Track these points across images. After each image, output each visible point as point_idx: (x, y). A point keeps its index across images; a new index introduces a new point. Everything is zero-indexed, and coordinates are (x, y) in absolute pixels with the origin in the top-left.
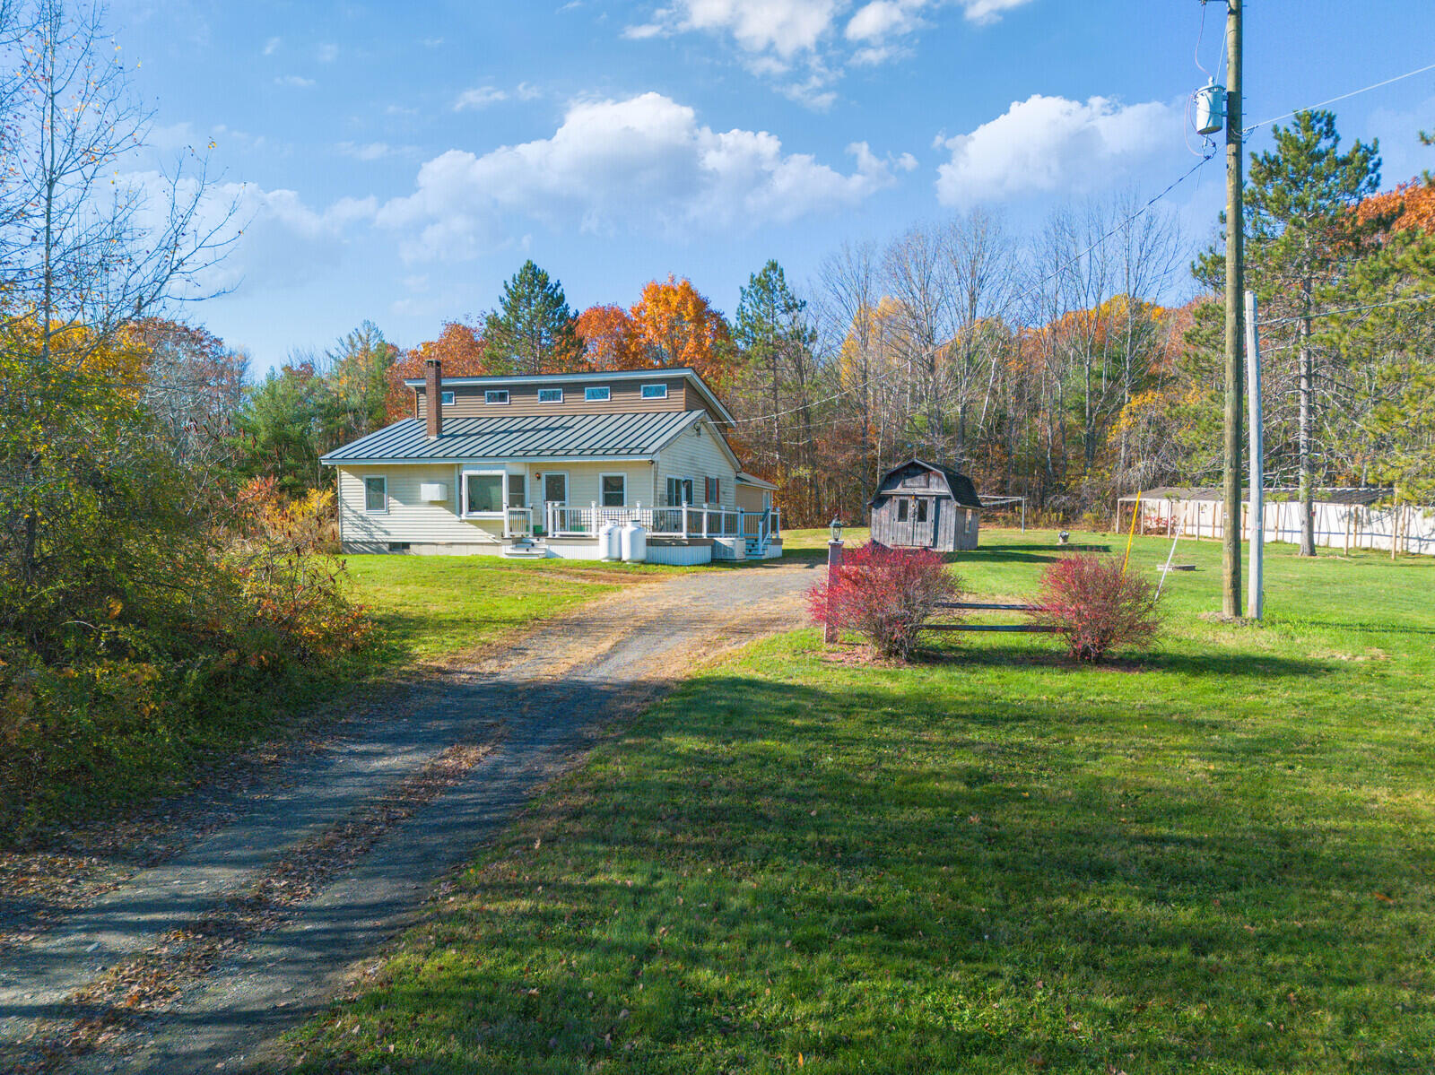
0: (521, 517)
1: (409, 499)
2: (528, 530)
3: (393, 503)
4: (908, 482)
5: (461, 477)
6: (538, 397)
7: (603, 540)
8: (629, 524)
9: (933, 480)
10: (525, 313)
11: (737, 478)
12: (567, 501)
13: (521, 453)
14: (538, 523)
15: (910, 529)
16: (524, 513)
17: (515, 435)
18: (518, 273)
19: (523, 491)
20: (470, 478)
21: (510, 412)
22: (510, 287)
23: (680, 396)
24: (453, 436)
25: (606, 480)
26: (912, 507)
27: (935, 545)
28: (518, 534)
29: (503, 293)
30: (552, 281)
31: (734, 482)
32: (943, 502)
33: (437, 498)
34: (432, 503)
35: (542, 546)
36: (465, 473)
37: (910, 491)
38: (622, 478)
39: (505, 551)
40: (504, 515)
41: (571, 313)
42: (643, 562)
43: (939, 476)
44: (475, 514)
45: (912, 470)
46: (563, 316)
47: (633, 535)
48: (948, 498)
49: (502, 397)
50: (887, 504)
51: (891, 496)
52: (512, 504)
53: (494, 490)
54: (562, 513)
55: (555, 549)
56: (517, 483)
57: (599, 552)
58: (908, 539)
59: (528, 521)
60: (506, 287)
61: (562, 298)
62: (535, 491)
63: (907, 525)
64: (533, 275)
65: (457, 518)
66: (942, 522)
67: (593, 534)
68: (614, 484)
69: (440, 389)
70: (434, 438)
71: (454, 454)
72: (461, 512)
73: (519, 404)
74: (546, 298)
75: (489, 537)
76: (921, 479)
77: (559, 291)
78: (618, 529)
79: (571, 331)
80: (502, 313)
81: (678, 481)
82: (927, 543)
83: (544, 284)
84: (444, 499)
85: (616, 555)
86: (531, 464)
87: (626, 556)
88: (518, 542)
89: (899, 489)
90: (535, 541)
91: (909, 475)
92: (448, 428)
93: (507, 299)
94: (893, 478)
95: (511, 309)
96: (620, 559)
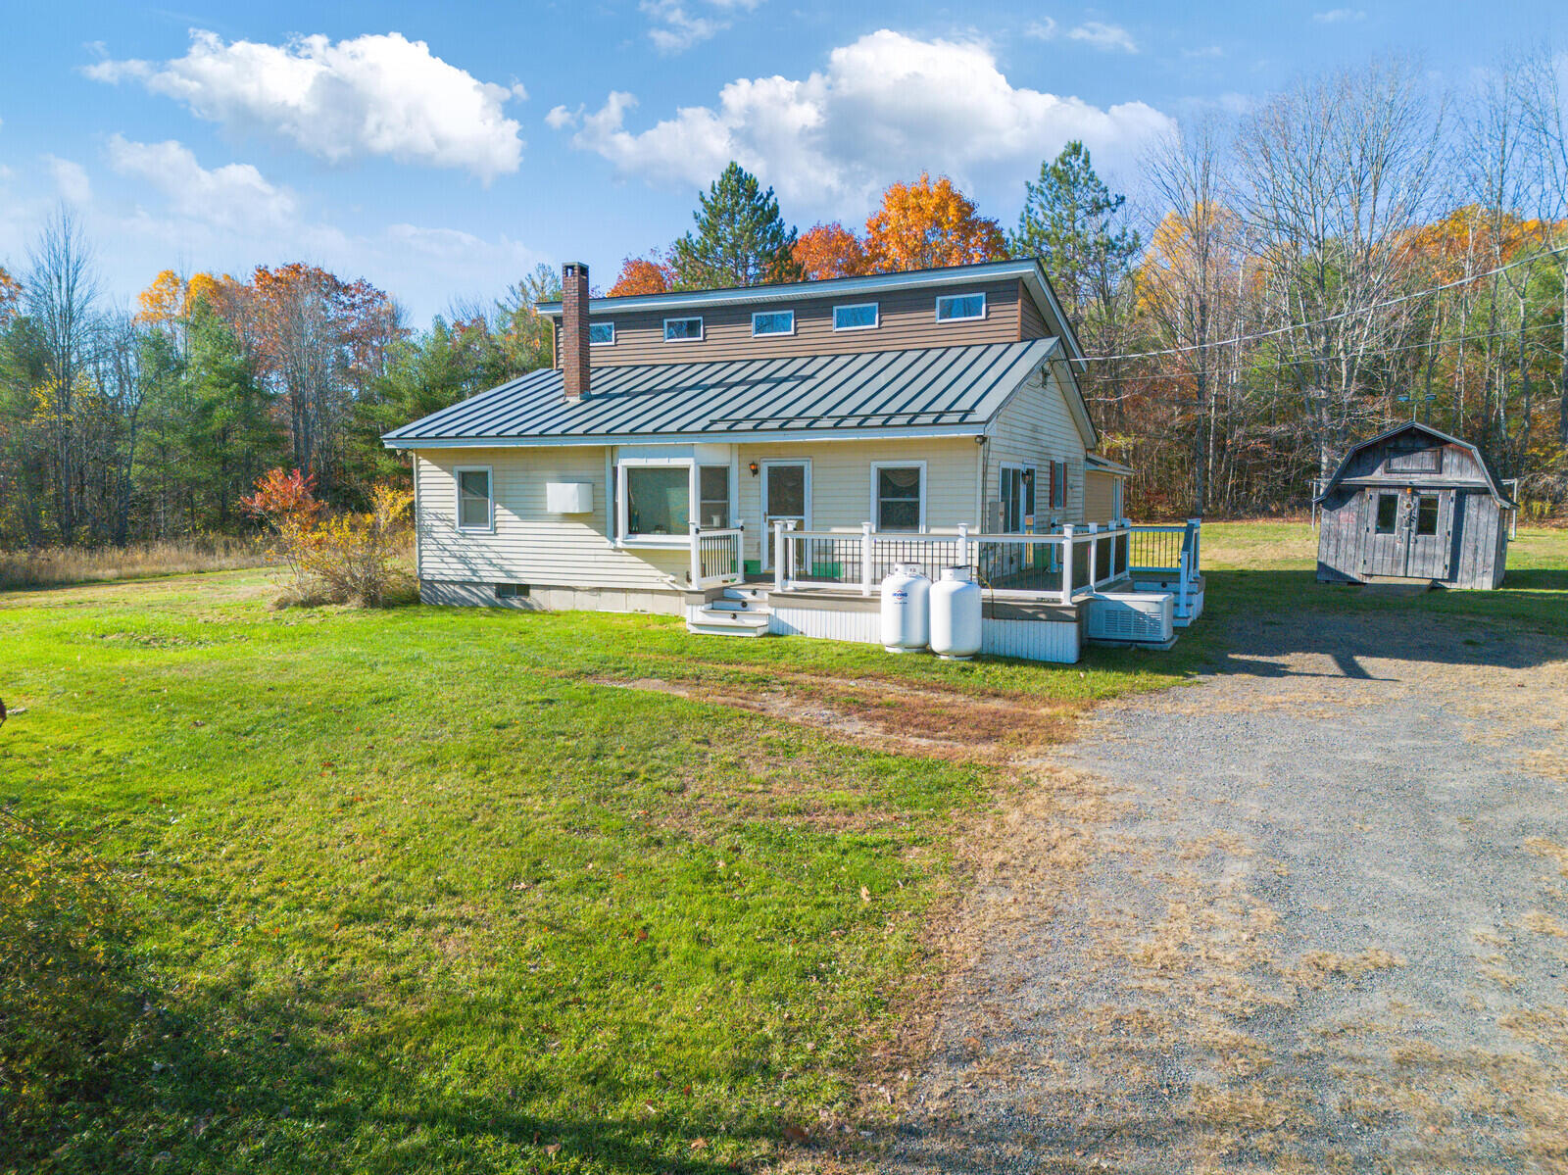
0: (724, 545)
1: (529, 510)
2: (734, 569)
3: (502, 514)
4: (1398, 463)
5: (615, 470)
6: (752, 327)
7: (889, 605)
8: (947, 573)
9: (1451, 459)
10: (727, 232)
11: (1088, 460)
12: (807, 517)
13: (723, 426)
14: (753, 557)
15: (1400, 547)
16: (728, 538)
17: (712, 392)
18: (718, 179)
19: (725, 495)
20: (631, 471)
21: (704, 353)
22: (708, 198)
23: (1011, 314)
24: (608, 396)
25: (885, 476)
26: (1405, 507)
27: (1453, 576)
28: (715, 582)
29: (699, 208)
30: (762, 190)
31: (1082, 467)
32: (1472, 501)
33: (574, 508)
34: (568, 517)
35: (762, 609)
36: (624, 463)
37: (1405, 479)
38: (916, 471)
39: (695, 616)
40: (690, 542)
41: (787, 231)
42: (976, 657)
43: (1462, 452)
44: (640, 538)
45: (1408, 441)
46: (777, 235)
47: (956, 598)
48: (1483, 491)
49: (692, 329)
50: (1353, 502)
51: (1362, 488)
52: (706, 520)
53: (673, 494)
54: (800, 543)
55: (789, 616)
56: (715, 480)
57: (882, 629)
58: (1395, 563)
59: (735, 552)
60: (702, 200)
61: (775, 210)
62: (749, 497)
63: (1397, 539)
64: (738, 181)
65: (608, 544)
66: (1467, 535)
67: (865, 588)
68: (902, 483)
69: (586, 319)
70: (575, 400)
71: (602, 429)
72: (616, 534)
73: (721, 340)
74: (755, 210)
75: (663, 580)
76: (1425, 458)
77: (771, 201)
78: (923, 584)
79: (786, 255)
80: (697, 235)
81: (1015, 472)
82: (1439, 571)
83: (752, 192)
84: (587, 509)
85: (917, 639)
86: (742, 447)
87: (939, 641)
88: (717, 598)
89: (1379, 475)
90: (748, 596)
91: (1399, 452)
92: (599, 384)
93: (704, 215)
94: (1365, 456)
95: (708, 228)
96: (925, 649)
